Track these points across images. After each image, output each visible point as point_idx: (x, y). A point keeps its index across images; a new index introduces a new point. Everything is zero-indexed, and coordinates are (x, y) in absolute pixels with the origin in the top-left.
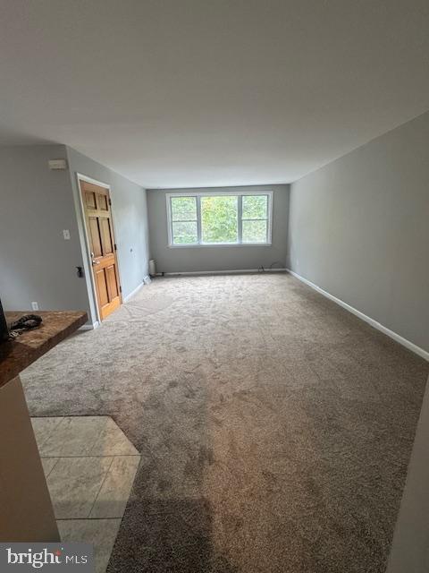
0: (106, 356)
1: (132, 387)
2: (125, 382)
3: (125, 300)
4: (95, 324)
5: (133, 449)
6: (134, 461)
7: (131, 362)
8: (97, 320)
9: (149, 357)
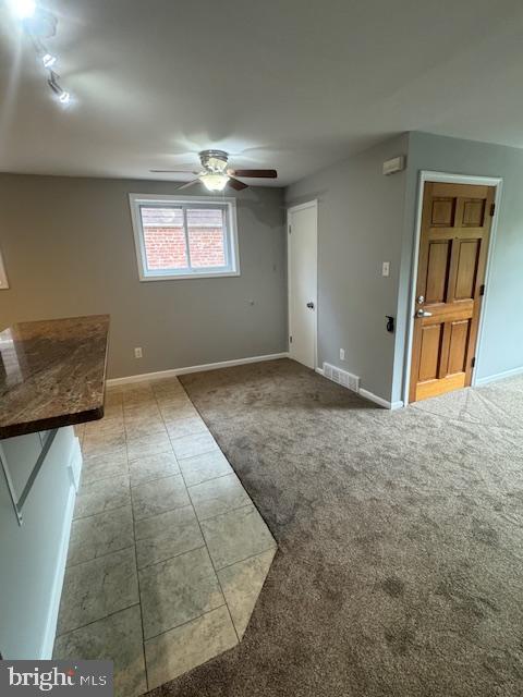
0: (362, 457)
1: (339, 531)
2: (340, 513)
3: (477, 381)
4: (396, 404)
5: (245, 622)
6: (228, 639)
7: (381, 489)
8: (402, 399)
9: (411, 501)
